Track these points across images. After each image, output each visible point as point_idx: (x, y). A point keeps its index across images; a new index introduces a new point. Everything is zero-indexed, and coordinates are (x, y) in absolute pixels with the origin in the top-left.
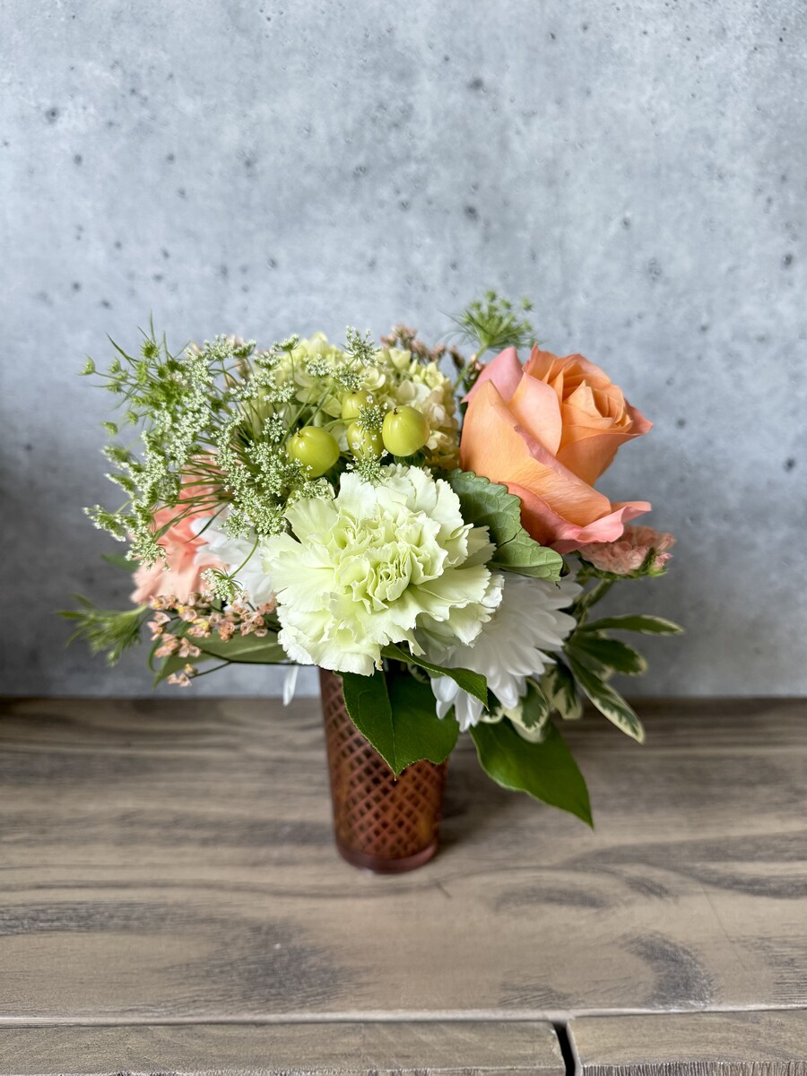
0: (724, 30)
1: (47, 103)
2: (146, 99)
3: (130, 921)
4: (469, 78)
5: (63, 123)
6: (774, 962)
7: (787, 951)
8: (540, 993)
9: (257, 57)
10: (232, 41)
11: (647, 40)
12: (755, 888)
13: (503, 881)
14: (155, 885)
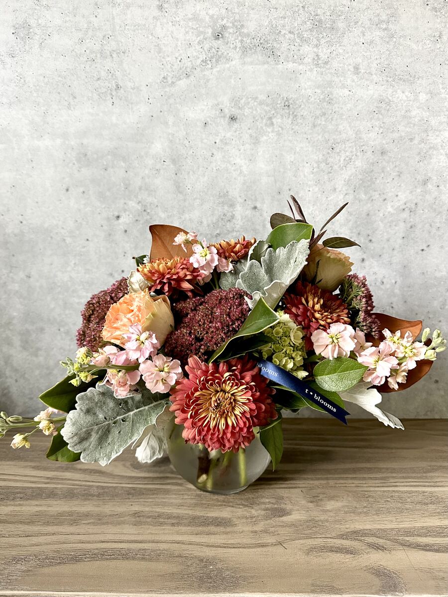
0: (335, 189)
1: (116, 214)
2: (149, 213)
3: (144, 556)
4: (253, 206)
5: (121, 220)
6: (435, 578)
7: (441, 574)
8: (329, 588)
9: (185, 200)
10: (177, 196)
11: (310, 193)
12: (426, 548)
13: (310, 542)
14: (153, 542)
